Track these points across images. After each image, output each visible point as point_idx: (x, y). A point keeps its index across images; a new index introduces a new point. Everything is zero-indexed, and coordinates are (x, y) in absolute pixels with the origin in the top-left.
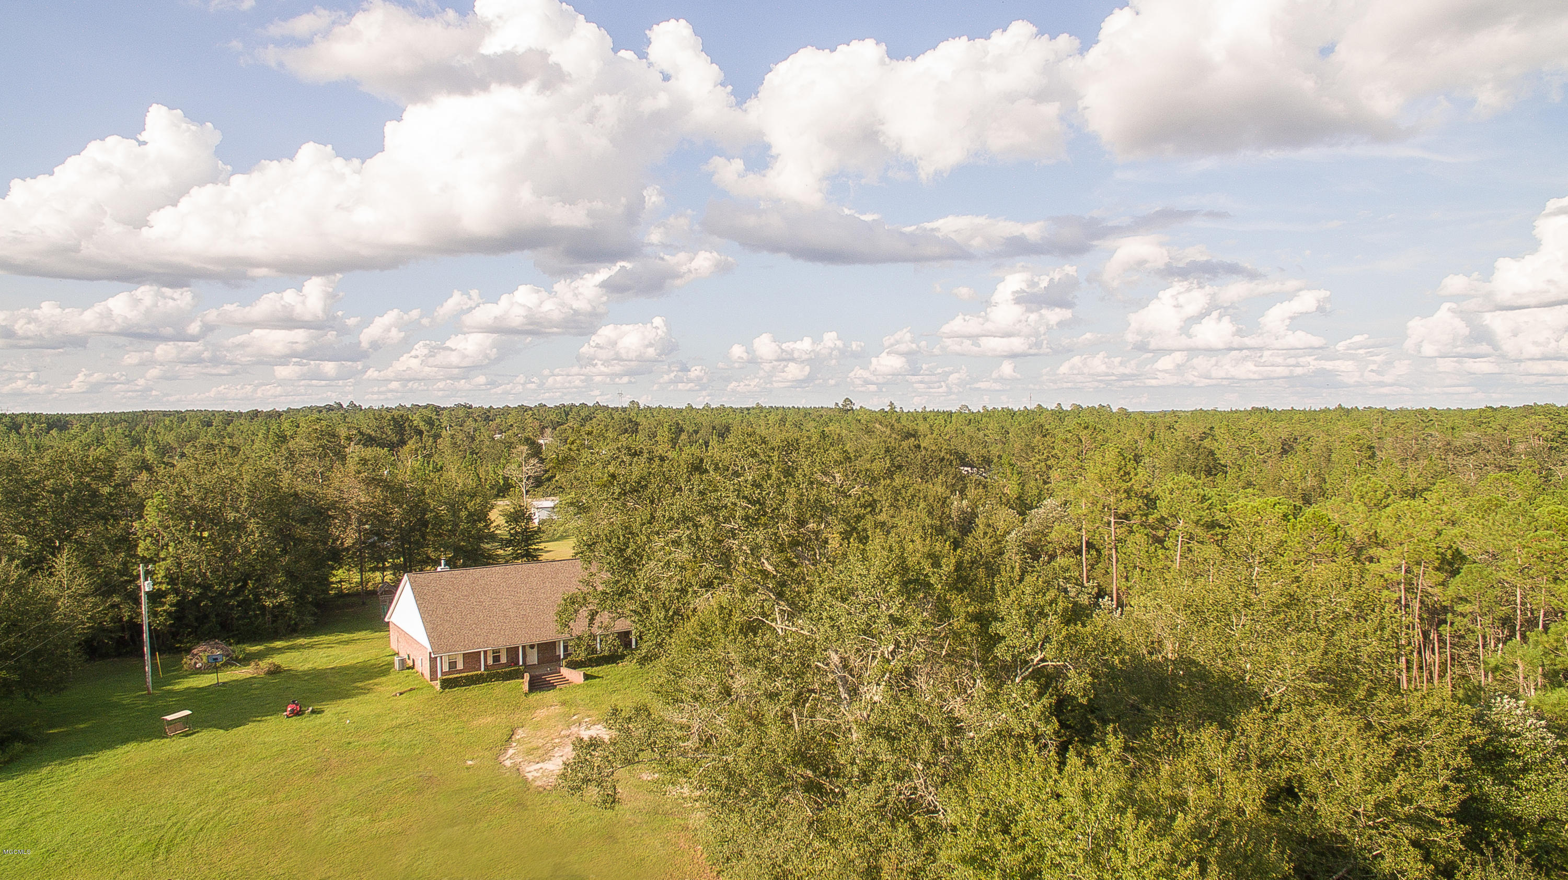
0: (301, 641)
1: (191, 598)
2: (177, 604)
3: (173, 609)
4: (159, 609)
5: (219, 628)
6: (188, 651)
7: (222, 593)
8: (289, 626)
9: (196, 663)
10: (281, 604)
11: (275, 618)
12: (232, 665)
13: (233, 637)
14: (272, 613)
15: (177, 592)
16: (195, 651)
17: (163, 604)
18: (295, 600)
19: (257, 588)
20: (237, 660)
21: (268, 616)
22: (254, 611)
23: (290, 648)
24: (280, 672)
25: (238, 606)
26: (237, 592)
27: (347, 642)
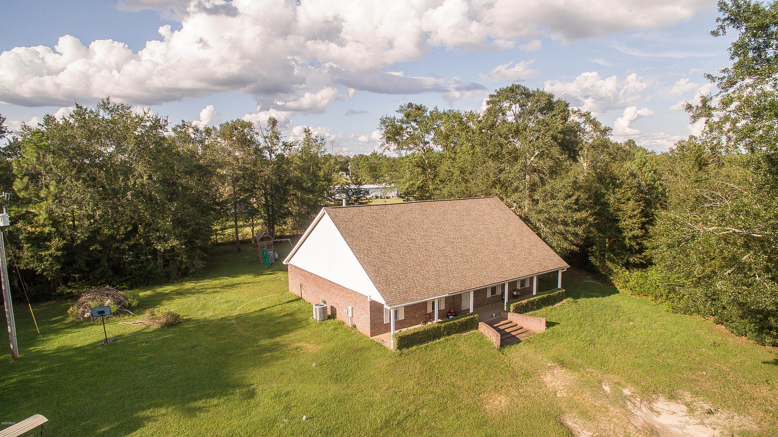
0: (188, 285)
1: (79, 242)
2: (64, 248)
3: (60, 253)
4: (43, 254)
5: (111, 273)
6: (74, 298)
7: (112, 238)
8: (179, 269)
9: (84, 313)
10: (173, 248)
11: (167, 262)
12: (125, 313)
13: (126, 281)
14: (163, 257)
15: (62, 235)
16: (82, 299)
17: (48, 248)
18: (185, 244)
19: (148, 232)
20: (130, 307)
21: (160, 261)
22: (146, 255)
23: (180, 294)
24: (179, 323)
25: (129, 250)
26: (128, 236)
27: (233, 286)
